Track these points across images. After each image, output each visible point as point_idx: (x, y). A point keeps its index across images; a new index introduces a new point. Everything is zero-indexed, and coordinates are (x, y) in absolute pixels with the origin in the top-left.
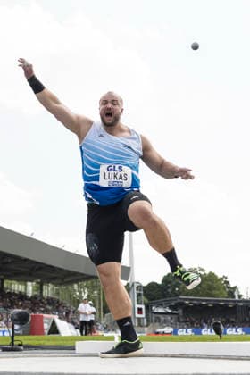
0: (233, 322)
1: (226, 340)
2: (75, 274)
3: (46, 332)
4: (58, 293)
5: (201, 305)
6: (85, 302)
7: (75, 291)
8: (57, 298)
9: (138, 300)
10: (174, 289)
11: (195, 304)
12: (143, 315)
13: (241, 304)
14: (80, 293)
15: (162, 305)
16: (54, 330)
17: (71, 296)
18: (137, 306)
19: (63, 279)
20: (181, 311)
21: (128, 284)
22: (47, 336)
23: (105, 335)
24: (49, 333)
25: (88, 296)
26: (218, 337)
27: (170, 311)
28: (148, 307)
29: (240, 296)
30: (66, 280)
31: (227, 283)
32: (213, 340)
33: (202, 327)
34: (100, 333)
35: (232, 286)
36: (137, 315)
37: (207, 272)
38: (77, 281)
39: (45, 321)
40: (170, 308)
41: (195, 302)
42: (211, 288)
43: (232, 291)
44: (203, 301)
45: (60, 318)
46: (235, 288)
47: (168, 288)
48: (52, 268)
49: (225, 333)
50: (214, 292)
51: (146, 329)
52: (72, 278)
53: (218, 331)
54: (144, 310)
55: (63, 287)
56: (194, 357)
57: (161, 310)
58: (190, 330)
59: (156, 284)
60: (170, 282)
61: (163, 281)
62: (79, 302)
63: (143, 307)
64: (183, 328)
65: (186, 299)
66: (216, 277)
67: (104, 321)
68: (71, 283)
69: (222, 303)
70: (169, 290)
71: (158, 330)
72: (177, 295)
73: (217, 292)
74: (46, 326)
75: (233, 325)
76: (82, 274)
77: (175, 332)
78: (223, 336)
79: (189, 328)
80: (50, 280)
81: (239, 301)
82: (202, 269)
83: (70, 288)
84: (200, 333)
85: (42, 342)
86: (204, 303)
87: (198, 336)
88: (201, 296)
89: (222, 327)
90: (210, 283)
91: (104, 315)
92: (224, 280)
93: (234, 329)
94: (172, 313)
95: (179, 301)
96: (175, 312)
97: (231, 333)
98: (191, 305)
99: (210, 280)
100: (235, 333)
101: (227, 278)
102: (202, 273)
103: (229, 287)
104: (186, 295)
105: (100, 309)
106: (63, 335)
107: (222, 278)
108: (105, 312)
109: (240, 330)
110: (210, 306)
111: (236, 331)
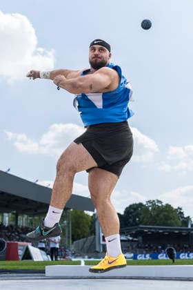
0: (186, 248)
1: (178, 264)
3: (20, 257)
4: (31, 223)
5: (158, 233)
10: (135, 219)
11: (152, 232)
15: (124, 233)
16: (27, 256)
19: (36, 211)
20: (140, 238)
21: (94, 215)
22: (20, 262)
23: (74, 260)
24: (23, 259)
26: (171, 261)
27: (131, 238)
29: (192, 225)
30: (39, 211)
31: (182, 213)
32: (166, 264)
33: (159, 253)
35: (185, 216)
36: (102, 242)
37: (164, 204)
39: (19, 248)
40: (131, 236)
41: (153, 230)
42: (167, 218)
43: (186, 221)
45: (32, 245)
46: (188, 217)
47: (130, 218)
48: (26, 201)
49: (178, 257)
50: (169, 222)
53: (171, 255)
55: (36, 218)
56: (149, 279)
57: (123, 238)
58: (148, 256)
59: (119, 214)
60: (131, 213)
61: (125, 212)
64: (142, 253)
65: (146, 228)
66: (172, 208)
67: (72, 247)
69: (177, 232)
70: (131, 220)
72: (137, 224)
73: (173, 221)
74: (21, 253)
77: (135, 258)
78: (175, 260)
79: (147, 253)
80: (24, 212)
81: (192, 230)
82: (159, 201)
84: (157, 258)
86: (161, 231)
87: (155, 260)
88: (158, 225)
89: (175, 253)
90: (166, 213)
91: (72, 243)
92: (179, 210)
93: (186, 254)
94: (132, 241)
95: (139, 229)
96: (135, 239)
97: (184, 257)
98: (149, 233)
99: (167, 211)
100: (187, 258)
101: (181, 209)
102: (160, 205)
103: (183, 217)
104: (146, 224)
105: (69, 237)
106: (35, 260)
107: (177, 210)
108: (74, 240)
109: (191, 255)
110: (166, 233)
111: (188, 256)
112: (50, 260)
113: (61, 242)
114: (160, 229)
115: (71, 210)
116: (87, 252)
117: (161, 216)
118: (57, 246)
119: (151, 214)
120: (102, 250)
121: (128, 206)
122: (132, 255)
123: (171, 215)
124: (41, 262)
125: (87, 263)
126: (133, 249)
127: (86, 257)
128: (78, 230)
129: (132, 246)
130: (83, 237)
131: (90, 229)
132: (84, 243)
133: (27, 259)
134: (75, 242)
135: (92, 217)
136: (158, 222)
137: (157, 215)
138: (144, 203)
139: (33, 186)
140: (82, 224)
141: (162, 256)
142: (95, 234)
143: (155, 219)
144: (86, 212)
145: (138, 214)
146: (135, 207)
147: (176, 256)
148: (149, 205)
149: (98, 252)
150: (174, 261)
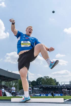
0: (57, 92)
2: (11, 78)
4: (6, 84)
5: (48, 87)
9: (29, 86)
10: (40, 83)
12: (31, 90)
13: (60, 87)
14: (13, 84)
15: (36, 87)
16: (5, 95)
17: (10, 85)
18: (29, 88)
19: (7, 80)
20: (42, 89)
22: (3, 97)
23: (20, 96)
25: (15, 85)
26: (53, 97)
27: (39, 89)
28: (32, 88)
29: (59, 85)
31: (56, 81)
32: (51, 98)
33: (48, 94)
34: (18, 96)
37: (50, 78)
38: (11, 80)
41: (46, 86)
43: (57, 83)
44: (48, 86)
45: (7, 91)
46: (58, 82)
49: (55, 96)
50: (51, 83)
51: (32, 94)
53: (53, 95)
54: (31, 89)
55: (7, 82)
57: (36, 89)
58: (45, 95)
59: (35, 81)
60: (39, 81)
61: (37, 80)
62: (12, 87)
63: (31, 88)
64: (43, 94)
65: (44, 86)
66: (52, 79)
67: (19, 92)
69: (54, 87)
71: (36, 95)
73: (53, 83)
76: (13, 78)
77: (40, 95)
79: (44, 94)
80: (3, 80)
81: (59, 86)
83: (10, 82)
84: (48, 96)
85: (1, 98)
90: (50, 81)
91: (19, 90)
94: (39, 90)
95: (41, 86)
96: (40, 89)
97: (57, 95)
99: (51, 80)
101: (55, 79)
102: (48, 78)
103: (56, 82)
105: (18, 89)
106: (7, 96)
108: (20, 89)
109: (59, 95)
110: (51, 87)
111: (58, 95)
112: (12, 96)
113: (16, 90)
114: (49, 86)
115: (19, 80)
118: (15, 92)
119: (45, 81)
121: (38, 78)
122: (39, 95)
123: (52, 81)
124: (9, 97)
126: (39, 92)
129: (39, 91)
133: (5, 96)
134: (20, 90)
136: (48, 84)
137: (48, 82)
138: (43, 77)
139: (7, 72)
141: (49, 95)
143: (47, 83)
145: (41, 81)
146: (40, 79)
148: (45, 78)
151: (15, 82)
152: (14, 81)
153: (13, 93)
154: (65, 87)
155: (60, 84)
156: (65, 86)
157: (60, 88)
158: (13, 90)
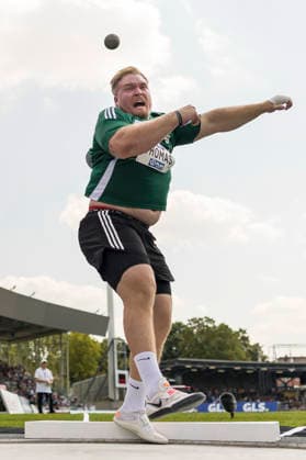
0: (251, 394)
1: (239, 419)
2: (30, 326)
4: (6, 354)
5: (208, 370)
6: (44, 366)
7: (30, 350)
8: (5, 360)
9: (119, 363)
10: (170, 348)
11: (199, 369)
13: (265, 369)
14: (38, 353)
17: (24, 358)
18: (118, 372)
19: (13, 335)
20: (179, 379)
21: (105, 341)
23: (73, 412)
25: (49, 358)
26: (229, 414)
29: (264, 358)
30: (18, 335)
31: (246, 339)
32: (221, 419)
33: (210, 402)
34: (66, 410)
35: (252, 343)
36: (118, 385)
37: (217, 324)
38: (32, 337)
41: (200, 366)
42: (222, 346)
43: (255, 352)
45: (8, 389)
46: (257, 345)
49: (240, 409)
50: (225, 353)
52: (27, 333)
53: (228, 406)
55: (13, 345)
56: (192, 443)
63: (126, 373)
65: (188, 363)
66: (230, 330)
67: (71, 393)
68: (26, 339)
69: (237, 368)
72: (174, 357)
73: (232, 352)
75: (253, 398)
76: (40, 327)
78: (236, 414)
81: (262, 365)
82: (209, 320)
83: (23, 347)
84: (206, 410)
86: (212, 367)
87: (202, 414)
88: (208, 358)
89: (235, 401)
90: (220, 339)
91: (71, 384)
92: (241, 334)
93: (254, 405)
95: (177, 364)
96: (171, 380)
97: (249, 409)
98: (195, 370)
99: (220, 335)
100: (254, 410)
101: (244, 332)
102: (210, 325)
103: (246, 345)
104: (188, 356)
105: (65, 376)
106: (11, 412)
107: (237, 333)
108: (73, 380)
109: (262, 406)
110: (221, 371)
111: (257, 407)
112: (36, 411)
114: (212, 363)
115: (69, 333)
116: (95, 400)
117: (213, 343)
119: (196, 340)
120: (117, 398)
123: (228, 342)
125: (93, 418)
127: (93, 408)
128: (79, 365)
130: (89, 377)
131: (100, 364)
132: (90, 386)
134: (75, 384)
135: (102, 344)
136: (208, 353)
137: (207, 342)
138: (185, 323)
139: (9, 294)
140: (85, 356)
141: (215, 408)
142: (107, 371)
143: (202, 348)
144: (92, 337)
145: (176, 339)
147: (236, 407)
148: (193, 325)
149: (111, 400)
150: (232, 415)
151: (48, 345)
152: (44, 340)
153: (40, 395)
154: (292, 370)
155: (265, 353)
156: (291, 366)
157: (266, 372)
158: (41, 382)
